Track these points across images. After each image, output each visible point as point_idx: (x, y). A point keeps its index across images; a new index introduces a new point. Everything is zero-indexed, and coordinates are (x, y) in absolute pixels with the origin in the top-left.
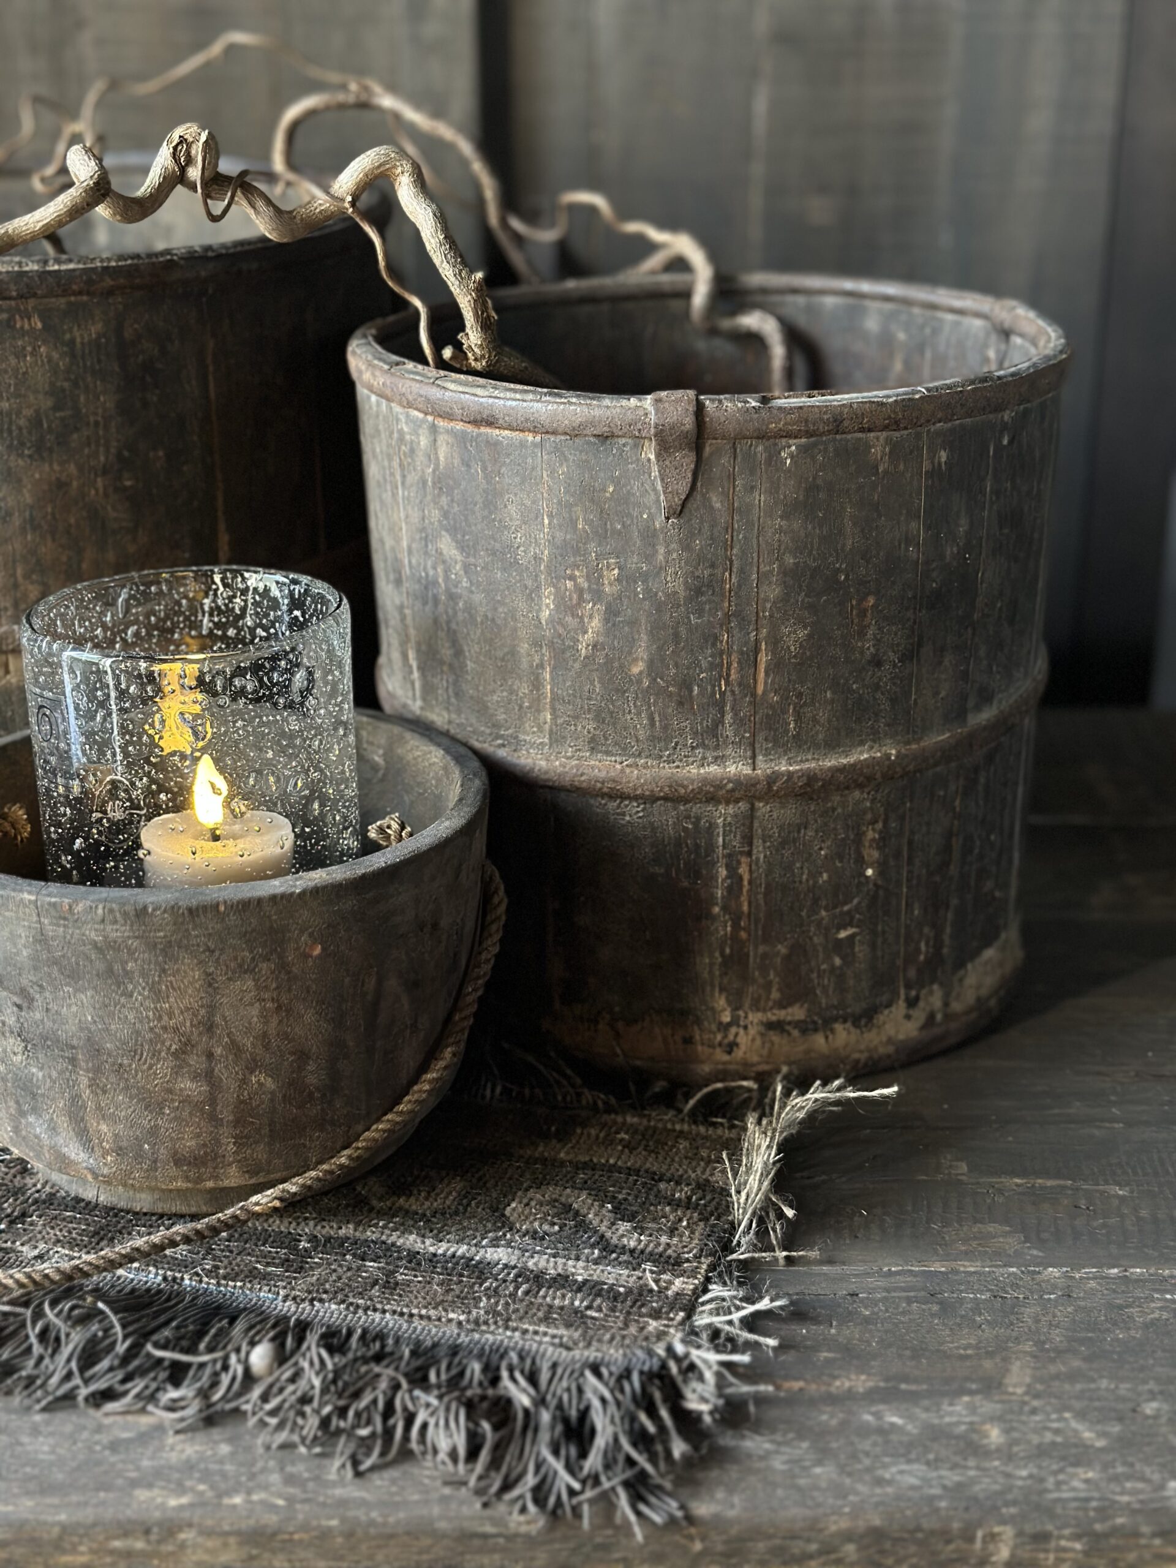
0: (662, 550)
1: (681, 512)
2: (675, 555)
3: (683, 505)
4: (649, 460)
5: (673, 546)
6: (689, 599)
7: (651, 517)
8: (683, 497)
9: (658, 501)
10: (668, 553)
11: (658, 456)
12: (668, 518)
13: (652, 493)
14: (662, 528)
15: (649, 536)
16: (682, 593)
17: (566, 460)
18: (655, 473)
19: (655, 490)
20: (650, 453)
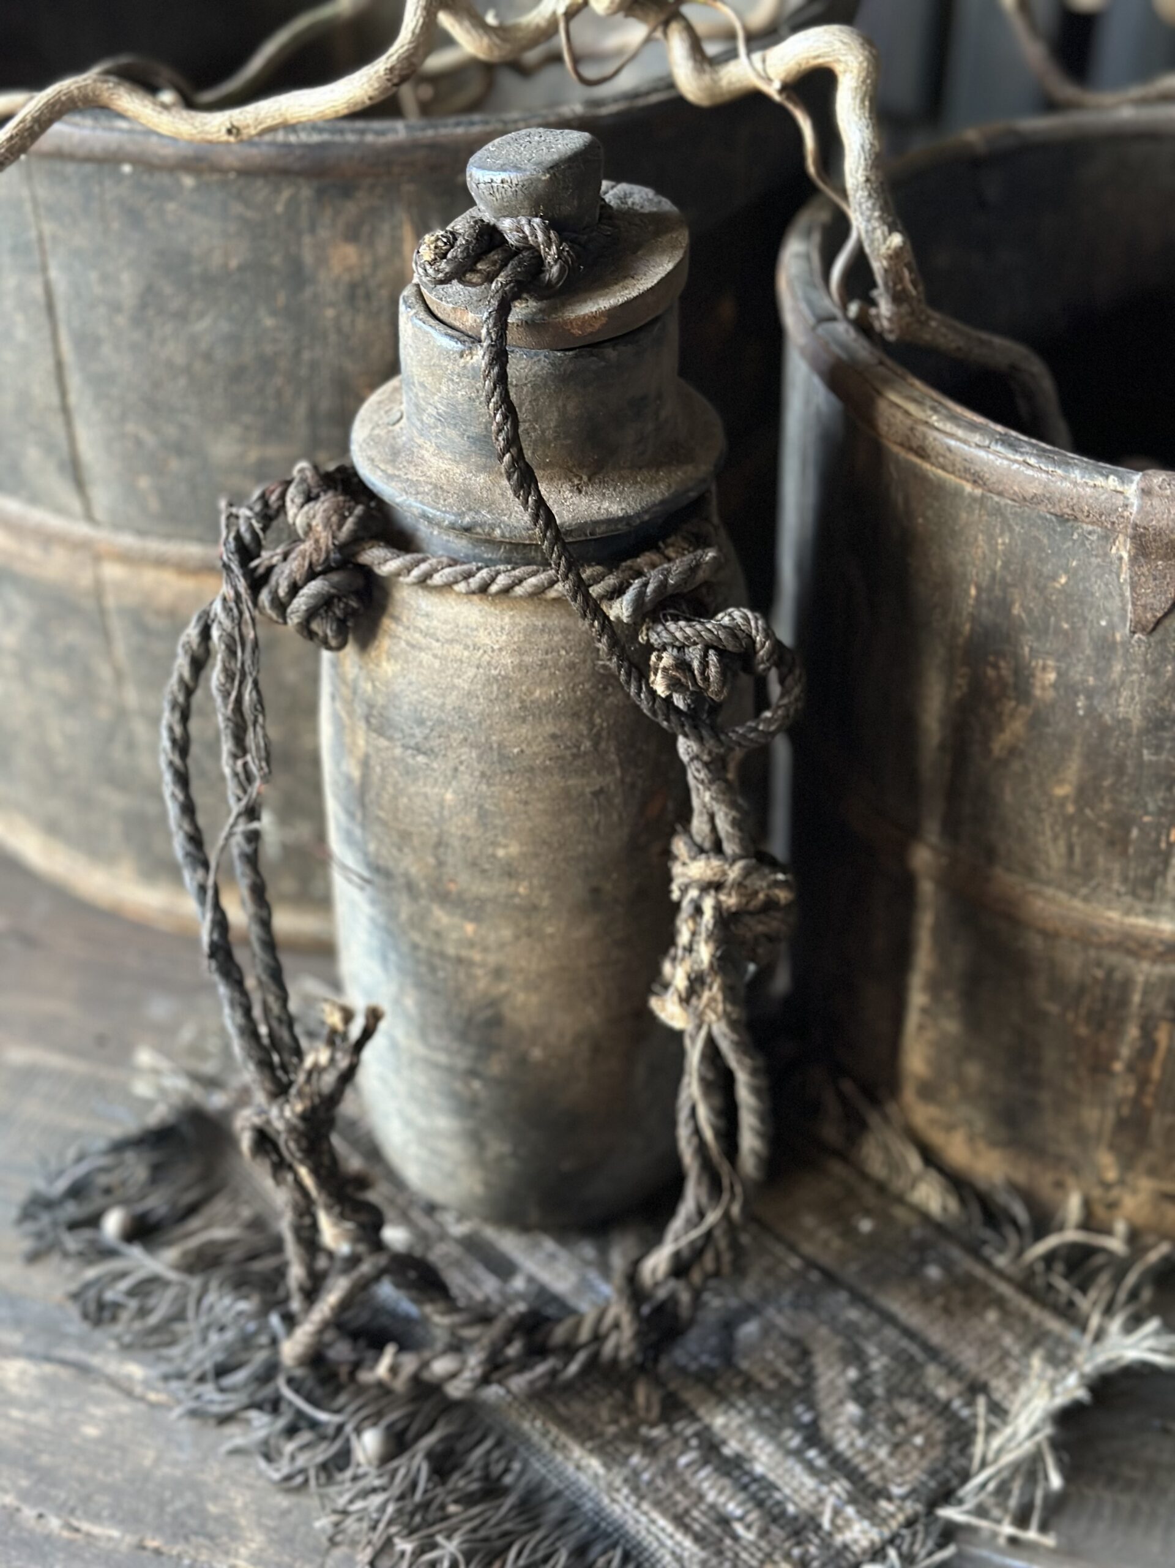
0: (1118, 667)
1: (1154, 629)
2: (1135, 677)
3: (1159, 622)
4: (1121, 558)
5: (1135, 666)
6: (1147, 731)
7: (1112, 627)
8: (1159, 615)
9: (1124, 609)
10: (1128, 672)
11: (1134, 560)
12: (1134, 633)
13: (1118, 599)
14: (1123, 643)
15: (1105, 647)
16: (1137, 722)
17: (1011, 530)
18: (1125, 576)
19: (1122, 595)
20: (1122, 549)
